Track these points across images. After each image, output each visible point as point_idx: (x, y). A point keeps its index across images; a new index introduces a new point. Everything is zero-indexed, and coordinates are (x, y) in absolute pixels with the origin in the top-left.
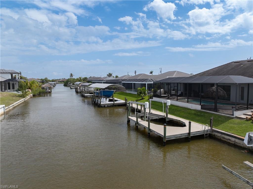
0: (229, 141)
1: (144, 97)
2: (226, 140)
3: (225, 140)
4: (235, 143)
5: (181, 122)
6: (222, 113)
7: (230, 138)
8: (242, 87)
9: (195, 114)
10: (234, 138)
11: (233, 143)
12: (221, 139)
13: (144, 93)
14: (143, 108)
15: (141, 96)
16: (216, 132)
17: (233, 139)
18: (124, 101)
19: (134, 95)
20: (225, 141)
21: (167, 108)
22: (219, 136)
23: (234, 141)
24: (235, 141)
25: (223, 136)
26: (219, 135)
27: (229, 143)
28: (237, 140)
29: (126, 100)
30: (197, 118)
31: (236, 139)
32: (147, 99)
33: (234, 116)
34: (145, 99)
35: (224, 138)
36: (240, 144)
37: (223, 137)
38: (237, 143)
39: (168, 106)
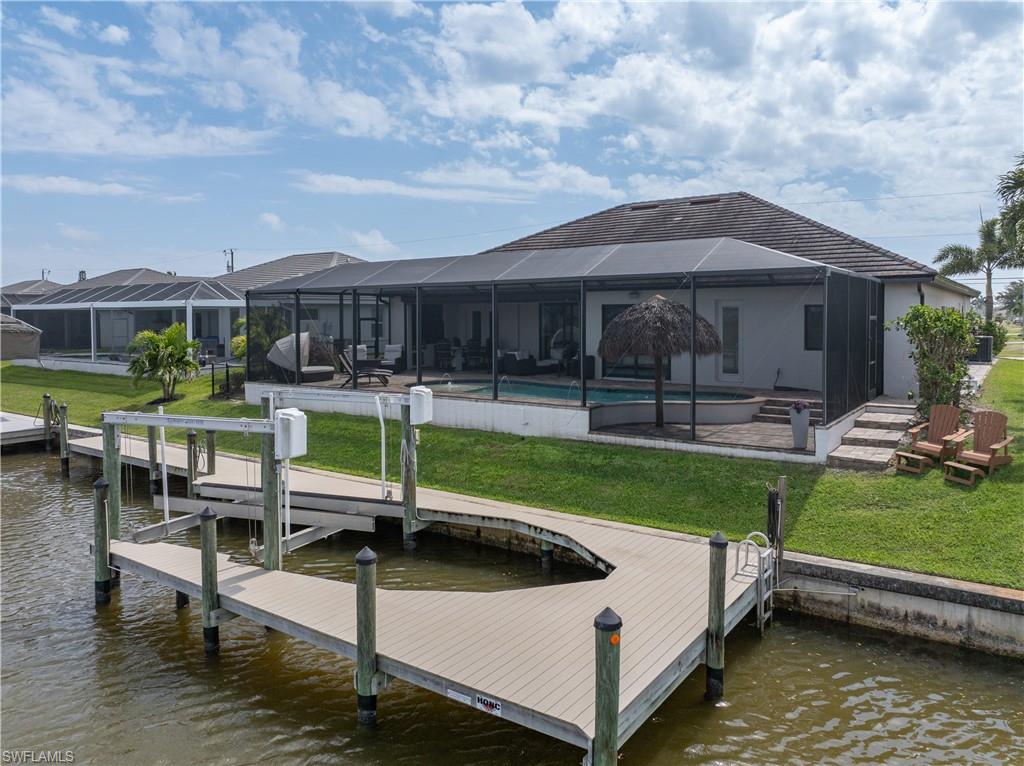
0: (915, 628)
1: (178, 389)
2: (899, 627)
3: (890, 624)
4: (968, 638)
5: (524, 531)
6: (732, 445)
7: (929, 608)
8: (726, 310)
9: (573, 467)
10: (966, 607)
11: (957, 638)
12: (848, 618)
13: (181, 362)
14: (205, 456)
15: (161, 380)
16: (813, 575)
17: (956, 614)
18: (40, 422)
19: (100, 380)
20: (891, 633)
21: (408, 441)
22: (837, 599)
23: (960, 628)
24: (970, 625)
25: (870, 597)
26: (836, 592)
27: (924, 640)
28: (985, 620)
29: (51, 411)
30: (608, 491)
31: (975, 612)
32: (197, 397)
33: (820, 457)
34: (189, 399)
35: (878, 611)
36: (1012, 640)
37: (871, 605)
38: (983, 634)
39: (417, 427)
